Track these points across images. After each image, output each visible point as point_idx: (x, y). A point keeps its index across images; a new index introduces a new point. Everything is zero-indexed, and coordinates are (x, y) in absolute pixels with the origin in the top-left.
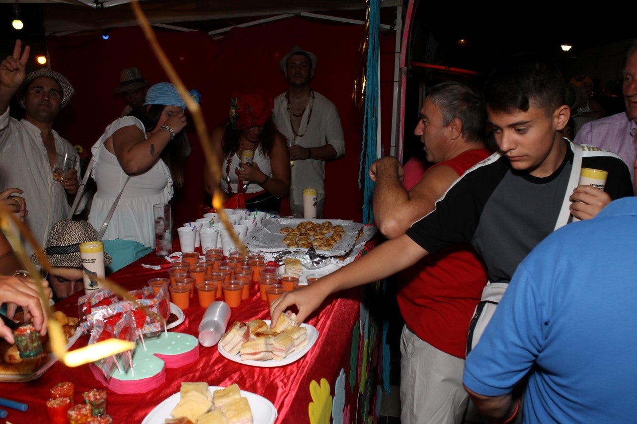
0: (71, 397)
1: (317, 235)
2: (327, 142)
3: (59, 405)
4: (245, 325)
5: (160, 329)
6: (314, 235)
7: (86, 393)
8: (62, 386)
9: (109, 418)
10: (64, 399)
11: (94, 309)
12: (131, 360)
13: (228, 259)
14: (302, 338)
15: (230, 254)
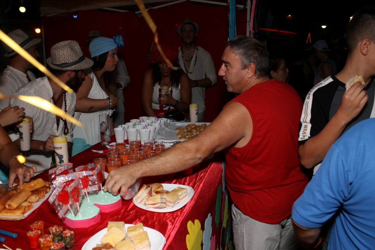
0: (42, 230)
1: (198, 132)
2: (206, 76)
3: (34, 234)
4: (149, 187)
5: (97, 189)
6: (196, 132)
7: (51, 227)
8: (37, 223)
9: (63, 243)
10: (38, 231)
11: (58, 177)
12: (79, 208)
13: (143, 146)
14: (184, 195)
15: (145, 144)
